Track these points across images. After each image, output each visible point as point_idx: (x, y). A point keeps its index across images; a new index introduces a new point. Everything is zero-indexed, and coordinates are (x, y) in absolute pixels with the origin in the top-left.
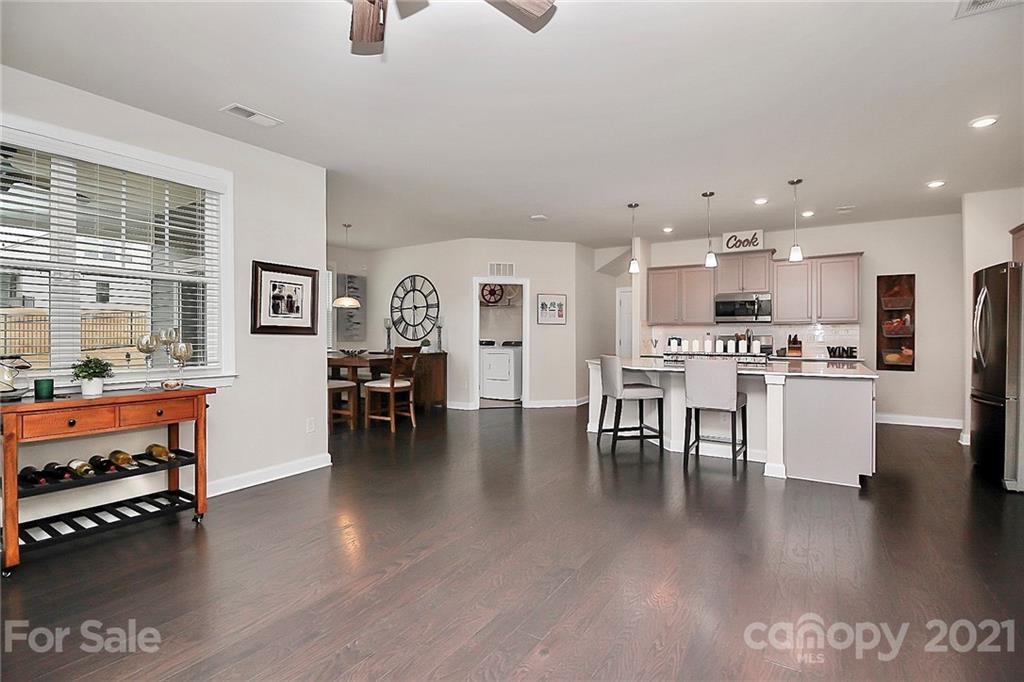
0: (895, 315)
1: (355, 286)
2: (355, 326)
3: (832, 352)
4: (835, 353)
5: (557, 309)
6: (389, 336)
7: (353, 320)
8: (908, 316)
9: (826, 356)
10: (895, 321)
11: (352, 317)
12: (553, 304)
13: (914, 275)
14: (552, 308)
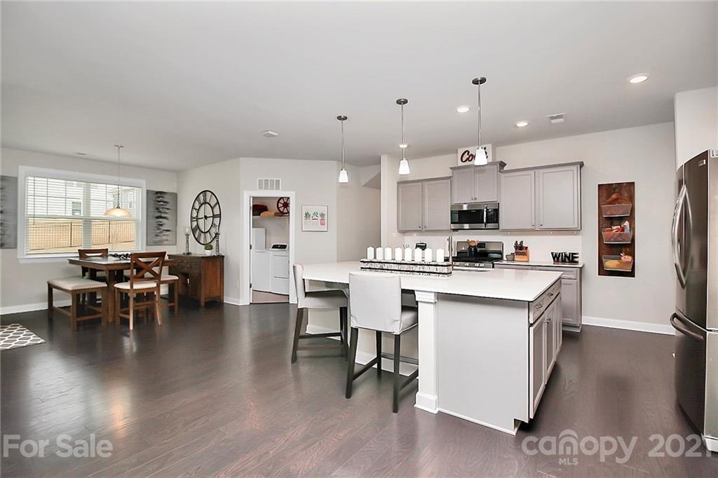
0: (615, 222)
1: (164, 200)
2: (165, 233)
3: (556, 257)
4: (558, 259)
5: (320, 218)
6: (187, 241)
7: (162, 228)
8: (627, 223)
9: (550, 261)
10: (614, 228)
11: (161, 225)
12: (316, 214)
13: (633, 183)
14: (315, 217)
